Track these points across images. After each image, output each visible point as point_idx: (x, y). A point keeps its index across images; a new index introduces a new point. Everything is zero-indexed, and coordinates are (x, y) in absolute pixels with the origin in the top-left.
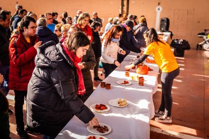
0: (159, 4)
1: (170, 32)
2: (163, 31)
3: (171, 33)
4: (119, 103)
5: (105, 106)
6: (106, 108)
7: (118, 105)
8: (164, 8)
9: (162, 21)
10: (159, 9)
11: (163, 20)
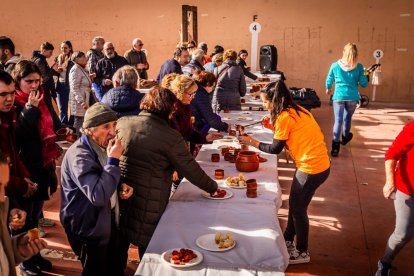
0: (255, 18)
1: (279, 73)
2: (267, 72)
3: (282, 74)
4: (218, 242)
5: (191, 252)
6: (195, 257)
7: (216, 248)
8: (264, 26)
9: (263, 51)
10: (255, 28)
11: (266, 50)
